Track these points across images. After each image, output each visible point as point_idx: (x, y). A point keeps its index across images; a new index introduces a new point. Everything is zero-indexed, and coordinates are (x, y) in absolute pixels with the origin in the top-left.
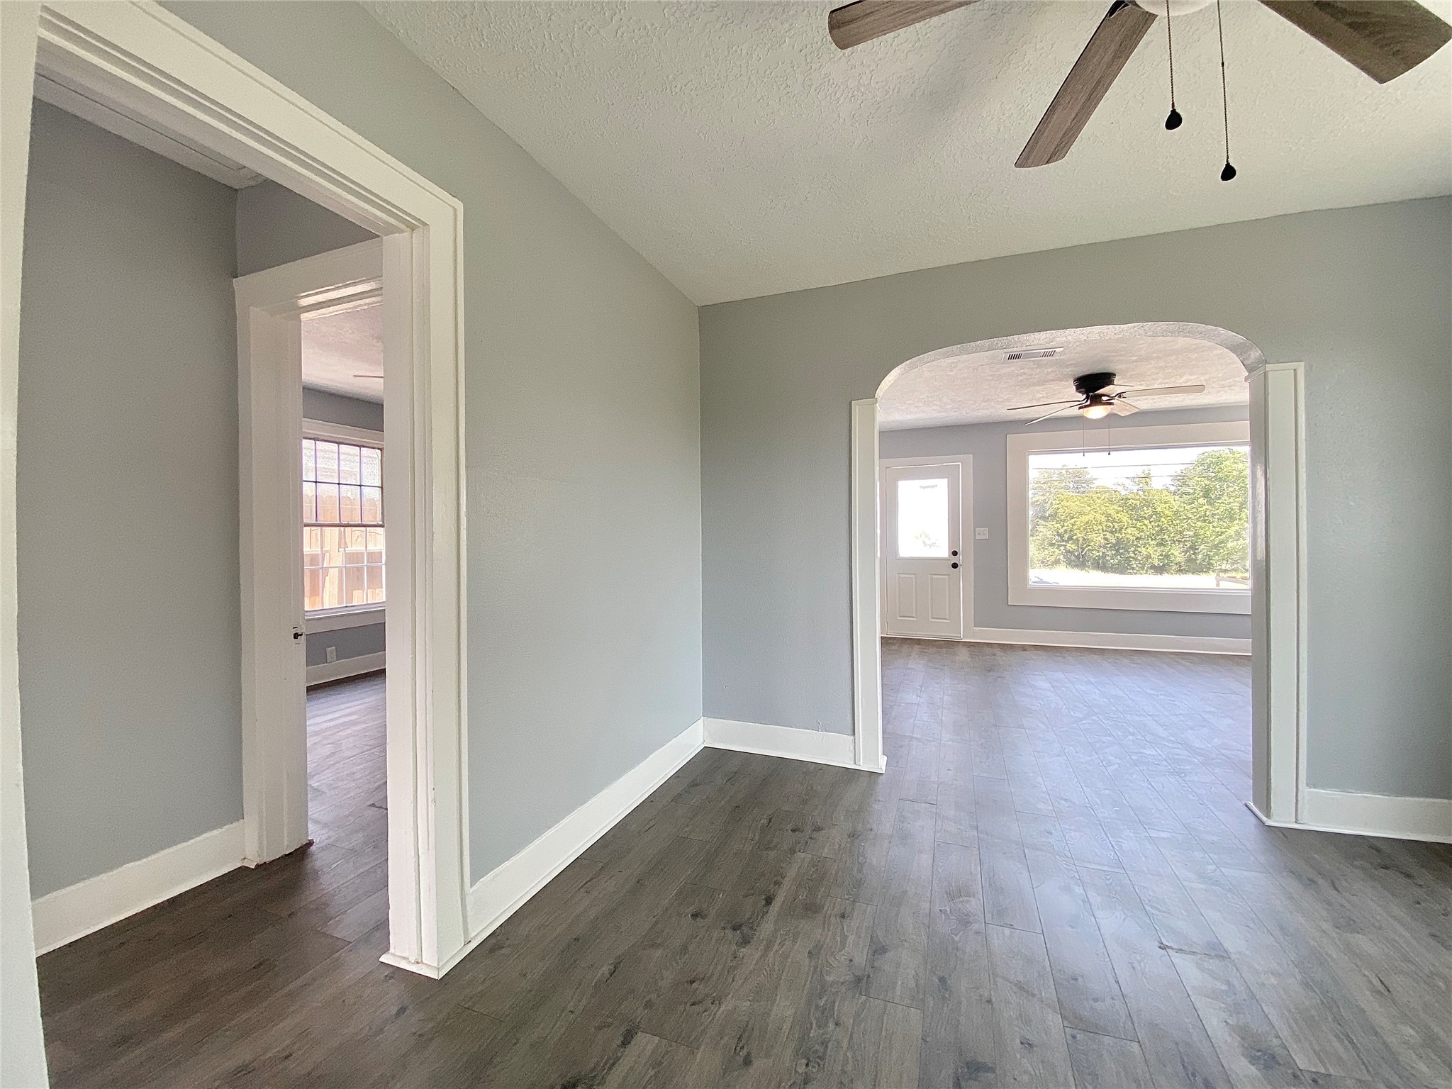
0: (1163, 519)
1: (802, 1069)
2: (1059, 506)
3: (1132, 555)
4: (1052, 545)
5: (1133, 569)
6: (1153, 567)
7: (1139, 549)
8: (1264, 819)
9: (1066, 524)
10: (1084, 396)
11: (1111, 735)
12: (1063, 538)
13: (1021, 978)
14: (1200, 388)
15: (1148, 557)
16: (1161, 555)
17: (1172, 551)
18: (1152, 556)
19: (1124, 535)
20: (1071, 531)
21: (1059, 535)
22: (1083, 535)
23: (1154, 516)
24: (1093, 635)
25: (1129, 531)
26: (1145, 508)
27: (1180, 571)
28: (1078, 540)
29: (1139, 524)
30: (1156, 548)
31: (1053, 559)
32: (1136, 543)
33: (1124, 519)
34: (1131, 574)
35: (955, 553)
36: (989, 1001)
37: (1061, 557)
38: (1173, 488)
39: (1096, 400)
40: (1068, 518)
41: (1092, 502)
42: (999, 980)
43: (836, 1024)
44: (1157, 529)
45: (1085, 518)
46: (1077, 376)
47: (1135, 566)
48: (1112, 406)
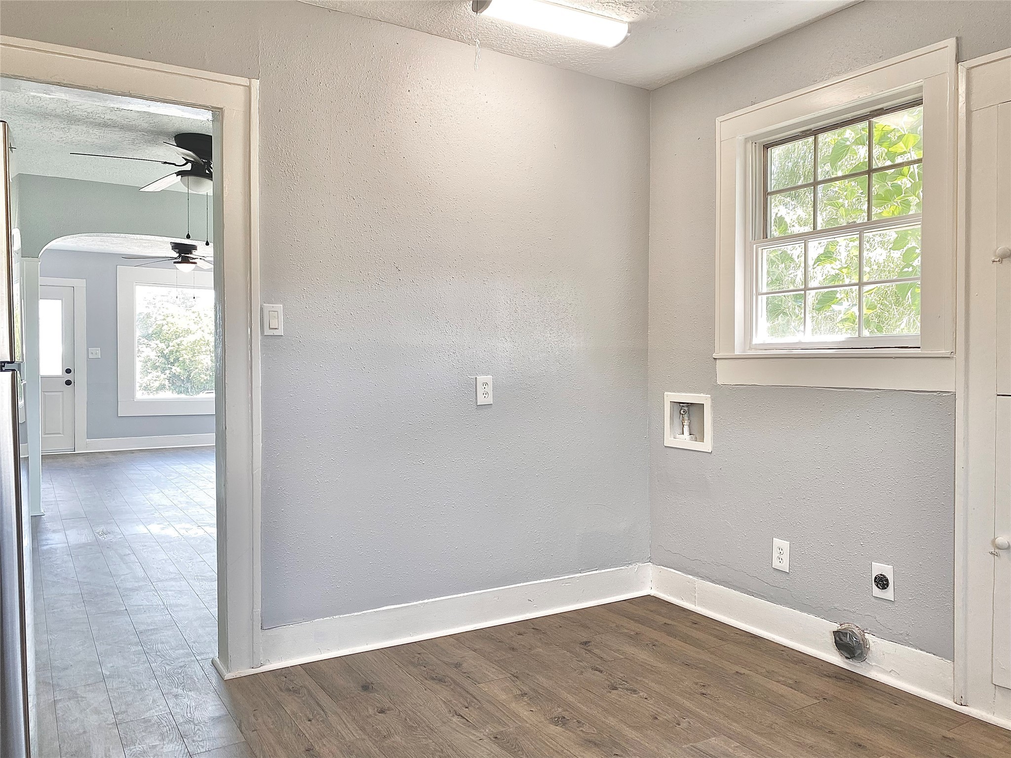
2: (164, 322)
4: (155, 367)
9: (171, 344)
10: (178, 255)
12: (170, 359)
20: (177, 351)
21: (164, 356)
22: (190, 356)
28: (184, 362)
31: (157, 384)
35: (68, 371)
37: (167, 382)
39: (185, 260)
40: (174, 337)
41: (199, 320)
45: (191, 338)
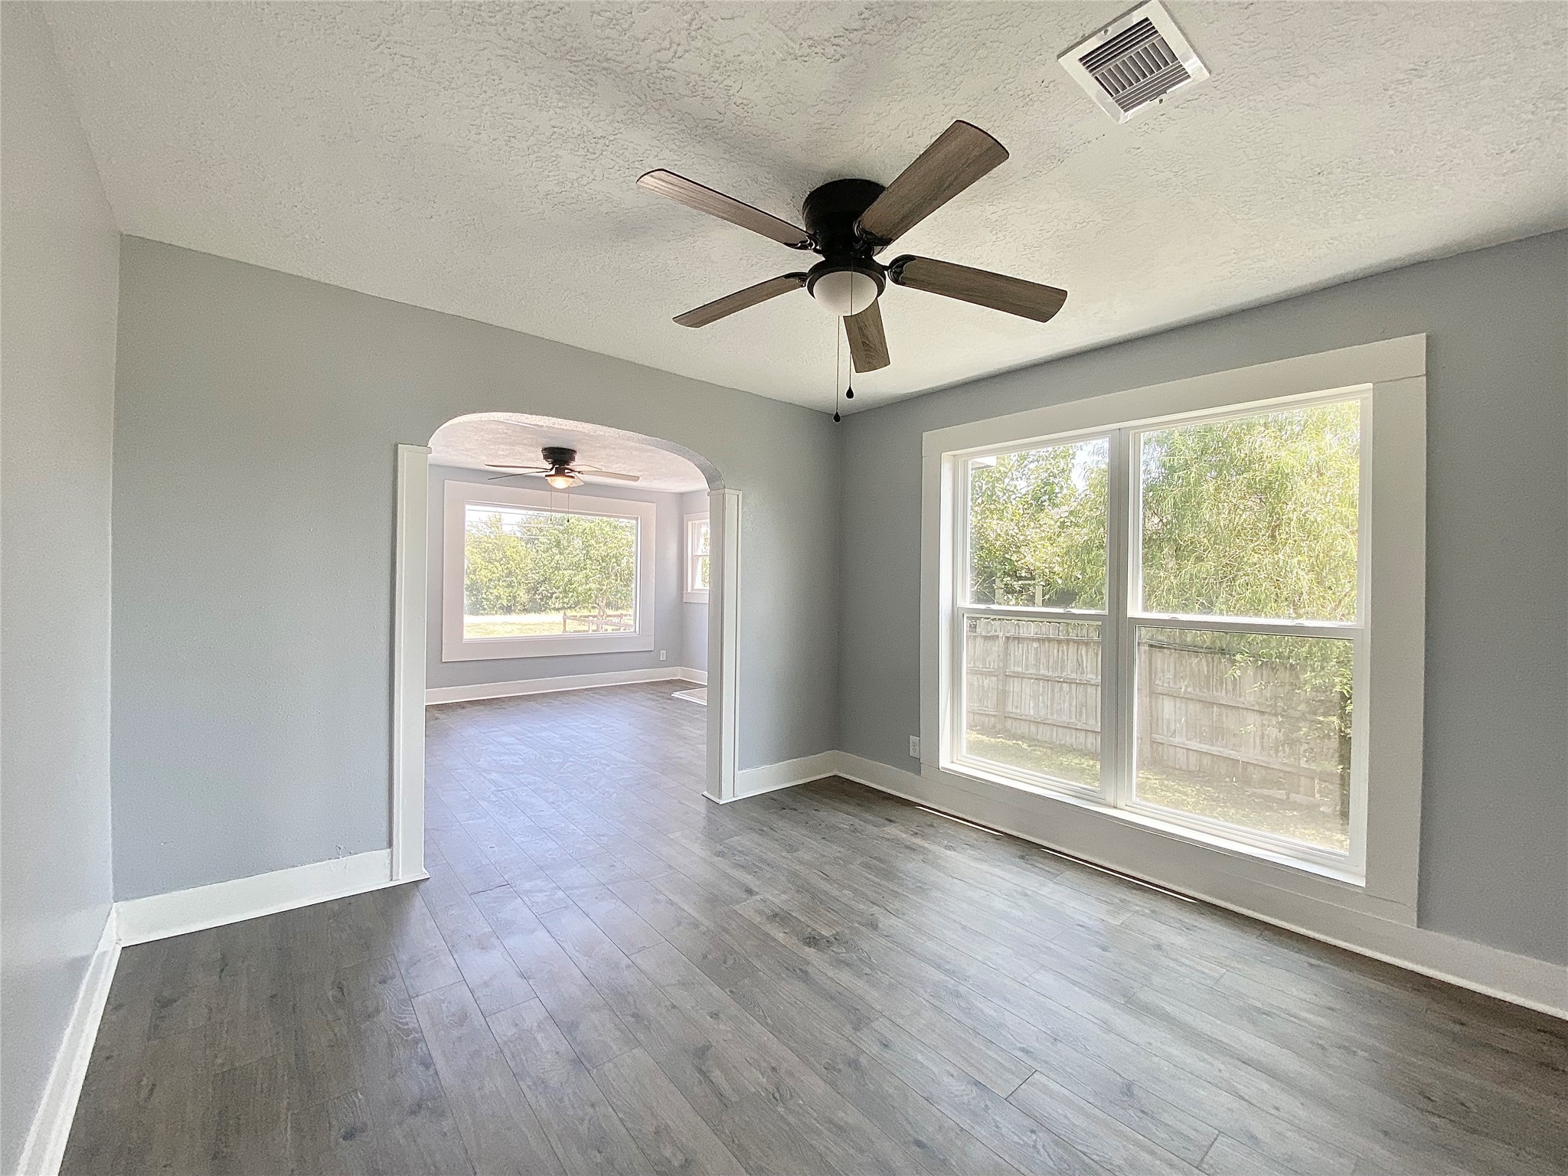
0: (511, 562)
1: (599, 1158)
3: (484, 596)
5: (485, 609)
6: (502, 608)
7: (491, 591)
8: (717, 801)
10: (551, 466)
11: (594, 771)
13: (678, 978)
14: (636, 479)
15: (498, 598)
16: (510, 596)
17: (518, 592)
18: (502, 596)
19: (478, 577)
23: (504, 559)
24: (522, 683)
25: (483, 572)
26: (496, 551)
27: (525, 610)
29: (490, 566)
30: (506, 589)
32: (488, 584)
33: (479, 561)
34: (483, 614)
36: (674, 1007)
38: (519, 535)
39: (560, 472)
42: (668, 989)
43: (593, 1106)
44: (506, 571)
46: (546, 446)
47: (486, 607)
48: (572, 480)
